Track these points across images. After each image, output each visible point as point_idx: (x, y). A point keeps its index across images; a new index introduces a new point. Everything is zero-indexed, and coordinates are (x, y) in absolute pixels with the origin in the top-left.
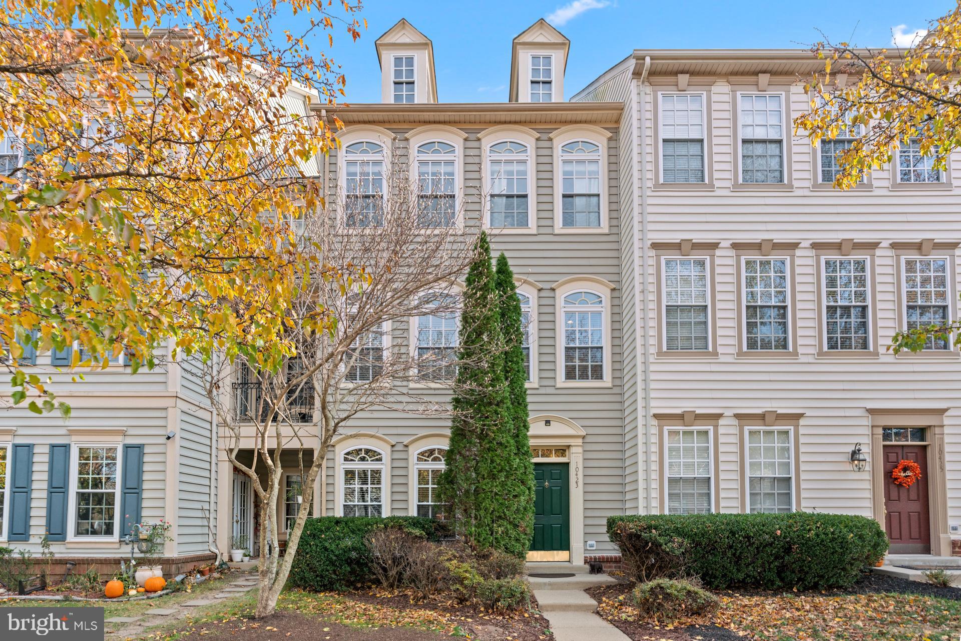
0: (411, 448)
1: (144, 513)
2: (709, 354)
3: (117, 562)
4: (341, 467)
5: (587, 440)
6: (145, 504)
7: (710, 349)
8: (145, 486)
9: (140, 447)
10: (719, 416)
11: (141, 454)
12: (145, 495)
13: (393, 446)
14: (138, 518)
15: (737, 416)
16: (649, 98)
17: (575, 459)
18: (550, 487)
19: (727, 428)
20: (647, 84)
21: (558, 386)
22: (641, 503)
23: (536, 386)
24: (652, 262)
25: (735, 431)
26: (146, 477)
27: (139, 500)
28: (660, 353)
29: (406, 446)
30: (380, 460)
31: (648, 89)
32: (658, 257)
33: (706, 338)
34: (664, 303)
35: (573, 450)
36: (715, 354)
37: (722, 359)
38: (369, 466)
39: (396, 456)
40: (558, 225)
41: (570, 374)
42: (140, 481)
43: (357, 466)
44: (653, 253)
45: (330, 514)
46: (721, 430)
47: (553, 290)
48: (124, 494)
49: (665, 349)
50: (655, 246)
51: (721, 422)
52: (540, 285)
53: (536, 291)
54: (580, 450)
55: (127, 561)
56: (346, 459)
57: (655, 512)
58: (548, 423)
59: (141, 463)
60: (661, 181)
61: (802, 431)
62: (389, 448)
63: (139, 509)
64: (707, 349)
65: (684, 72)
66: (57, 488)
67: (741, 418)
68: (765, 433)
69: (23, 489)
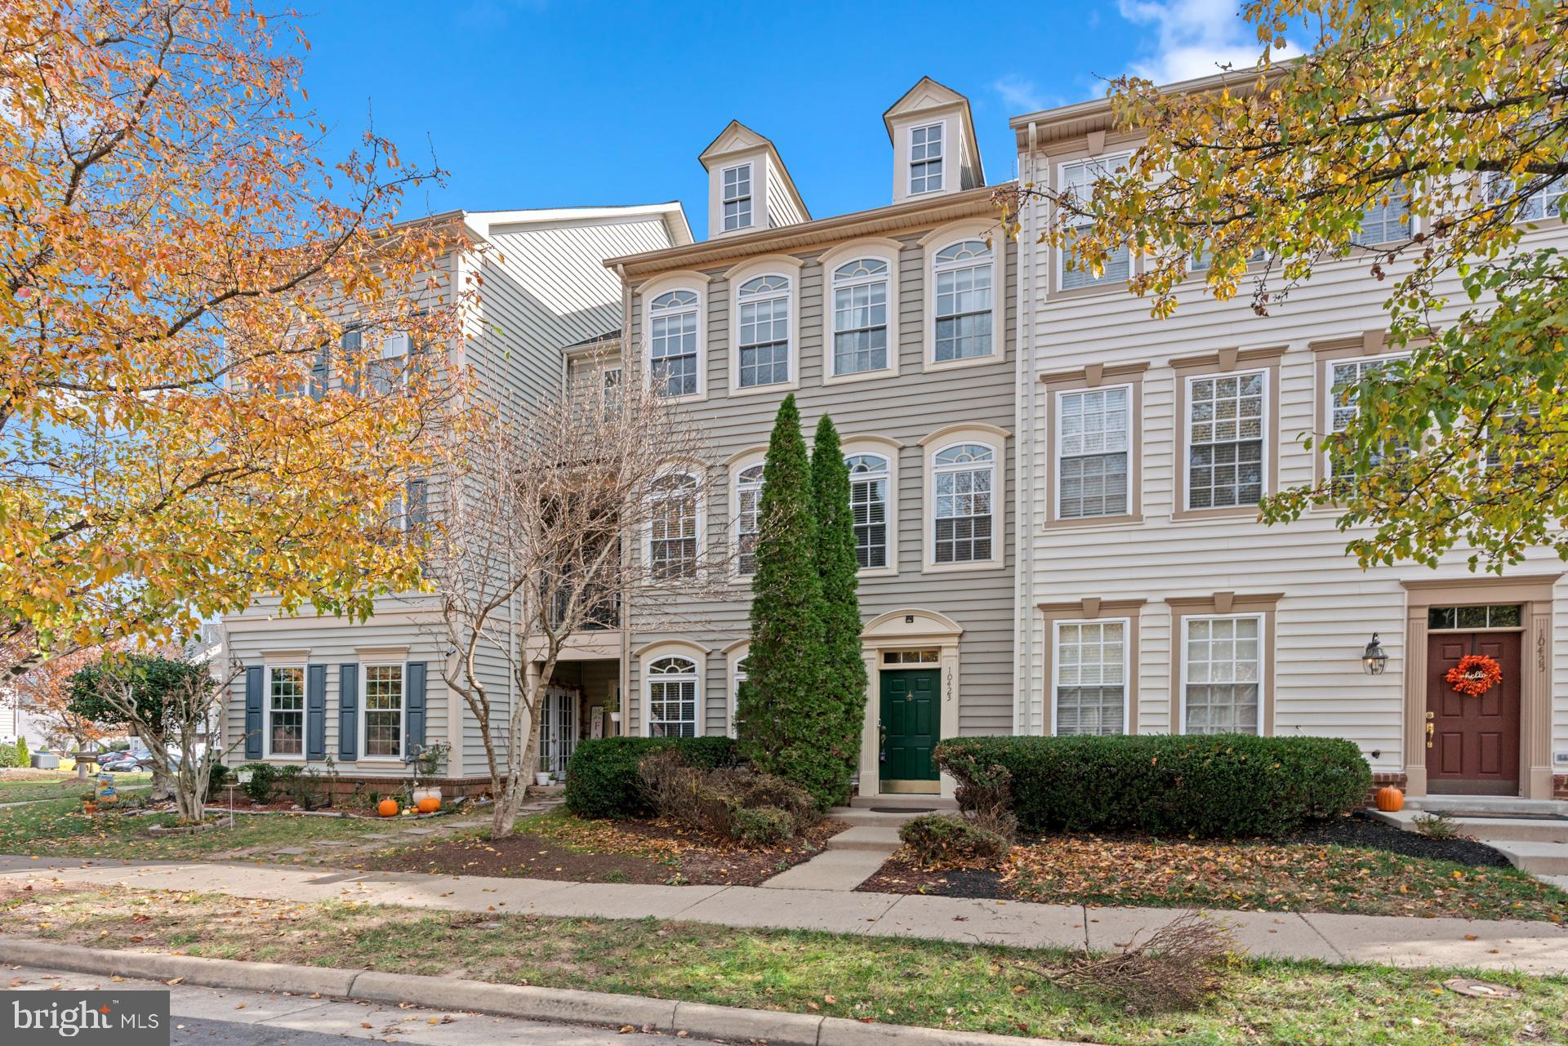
0: (730, 657)
1: (429, 733)
2: (1128, 518)
3: (400, 782)
4: (647, 680)
5: (964, 640)
6: (429, 723)
7: (1130, 511)
8: (429, 705)
9: (423, 665)
10: (1140, 602)
11: (425, 672)
12: (429, 714)
13: (708, 654)
14: (422, 738)
15: (1170, 602)
16: (1045, 177)
17: (948, 663)
18: (915, 701)
19: (1154, 622)
20: (1041, 155)
21: (925, 570)
22: (1016, 722)
23: (895, 572)
24: (1043, 400)
25: (1168, 621)
26: (429, 695)
27: (424, 719)
28: (1050, 523)
29: (725, 654)
30: (692, 670)
31: (1044, 163)
32: (1051, 392)
33: (1124, 497)
34: (1059, 454)
35: (944, 652)
36: (1138, 517)
37: (1149, 524)
38: (680, 677)
39: (713, 665)
40: (930, 362)
41: (943, 554)
42: (424, 700)
43: (665, 678)
44: (1044, 388)
45: (635, 734)
46: (1143, 622)
47: (920, 446)
48: (408, 713)
49: (1057, 516)
50: (1047, 379)
51: (1144, 610)
52: (901, 443)
53: (896, 451)
54: (955, 651)
55: (410, 782)
56: (653, 671)
57: (1039, 732)
58: (910, 619)
59: (424, 681)
60: (1059, 288)
62: (703, 657)
63: (422, 730)
64: (1125, 511)
65: (1095, 130)
66: (348, 708)
67: (1177, 603)
68: (1215, 622)
69: (318, 709)
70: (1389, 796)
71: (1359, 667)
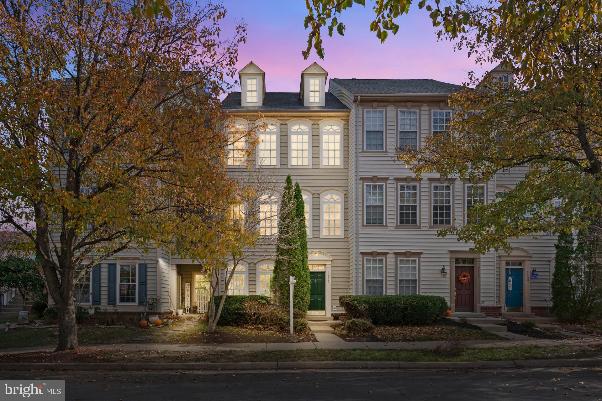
0: (257, 265)
1: (148, 293)
2: (383, 226)
5: (333, 262)
6: (148, 289)
8: (148, 281)
9: (146, 265)
10: (387, 253)
11: (146, 267)
12: (148, 285)
13: (249, 264)
14: (146, 295)
15: (395, 253)
16: (360, 112)
17: (328, 270)
18: (317, 283)
19: (391, 259)
20: (359, 105)
21: (321, 237)
22: (350, 291)
23: (311, 238)
24: (360, 186)
25: (394, 259)
26: (148, 278)
27: (146, 287)
28: (363, 226)
29: (255, 264)
31: (360, 108)
32: (363, 183)
33: (383, 219)
34: (365, 204)
35: (327, 266)
36: (386, 226)
37: (389, 228)
39: (251, 268)
42: (146, 279)
44: (361, 182)
46: (388, 259)
47: (319, 194)
48: (139, 285)
49: (365, 224)
50: (362, 179)
51: (388, 256)
52: (314, 192)
53: (312, 195)
54: (330, 266)
55: (143, 313)
57: (360, 294)
58: (316, 254)
59: (146, 272)
60: (365, 150)
61: (422, 260)
63: (146, 292)
64: (383, 224)
65: (375, 101)
66: (112, 282)
67: (397, 254)
68: (406, 260)
69: (97, 282)
70: (449, 313)
71: (440, 275)
